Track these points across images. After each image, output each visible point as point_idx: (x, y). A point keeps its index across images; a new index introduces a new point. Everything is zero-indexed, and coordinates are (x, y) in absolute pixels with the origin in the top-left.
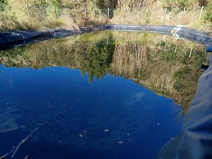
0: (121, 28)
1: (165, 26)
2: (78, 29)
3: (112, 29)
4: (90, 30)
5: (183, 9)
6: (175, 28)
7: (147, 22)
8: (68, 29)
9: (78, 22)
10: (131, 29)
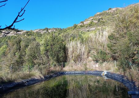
0: (70, 74)
1: (97, 71)
2: (43, 78)
3: (65, 74)
4: (51, 77)
5: (104, 61)
6: (103, 73)
7: (86, 69)
8: (36, 78)
9: (44, 73)
10: (77, 74)
